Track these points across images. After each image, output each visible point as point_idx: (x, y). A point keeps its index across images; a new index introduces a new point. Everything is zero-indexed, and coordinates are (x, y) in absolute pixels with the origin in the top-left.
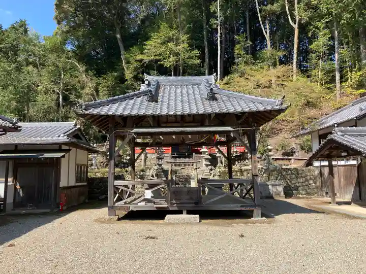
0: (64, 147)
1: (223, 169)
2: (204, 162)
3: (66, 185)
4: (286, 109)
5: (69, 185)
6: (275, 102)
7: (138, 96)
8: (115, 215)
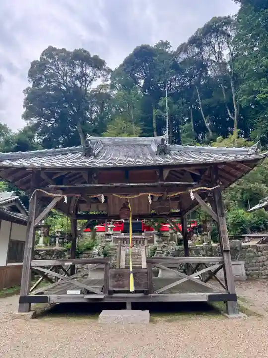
1: (176, 246)
6: (247, 151)
7: (74, 152)
8: (29, 310)
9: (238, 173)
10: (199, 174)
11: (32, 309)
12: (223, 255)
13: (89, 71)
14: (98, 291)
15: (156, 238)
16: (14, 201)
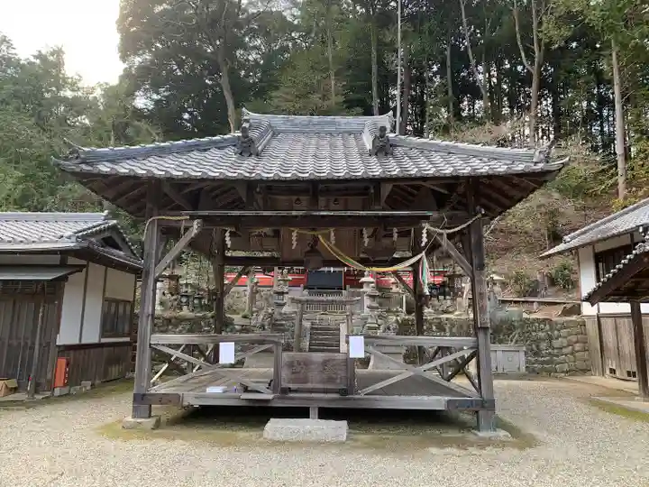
0: (72, 261)
1: (403, 316)
2: (367, 302)
3: (75, 341)
4: (560, 170)
5: (84, 342)
6: (532, 156)
7: (221, 145)
8: (150, 416)
9: (515, 193)
10: (446, 192)
11: (153, 414)
12: (476, 335)
14: (262, 387)
16: (109, 228)
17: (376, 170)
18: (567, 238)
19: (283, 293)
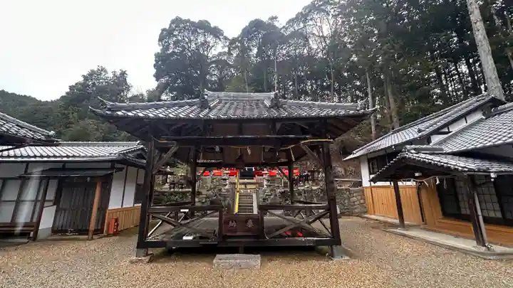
0: (117, 165)
5: (124, 207)
6: (356, 107)
8: (147, 255)
10: (308, 128)
13: (210, 39)
15: (265, 183)
16: (139, 149)
17: (275, 113)
18: (354, 152)
19: (225, 179)
